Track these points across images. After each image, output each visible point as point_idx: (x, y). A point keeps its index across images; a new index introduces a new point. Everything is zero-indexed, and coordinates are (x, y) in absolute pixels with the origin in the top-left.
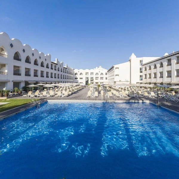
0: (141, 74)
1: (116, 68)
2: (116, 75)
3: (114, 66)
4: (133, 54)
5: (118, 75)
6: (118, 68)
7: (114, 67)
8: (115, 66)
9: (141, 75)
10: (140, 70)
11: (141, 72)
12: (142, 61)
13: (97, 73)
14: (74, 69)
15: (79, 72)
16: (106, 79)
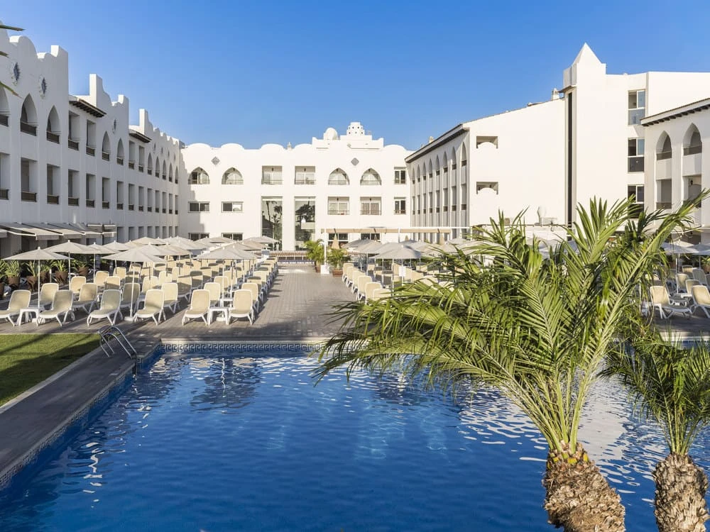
0: (638, 179)
1: (480, 140)
2: (480, 186)
3: (465, 126)
4: (586, 51)
5: (492, 185)
6: (492, 139)
7: (464, 132)
8: (476, 128)
9: (632, 183)
10: (632, 150)
11: (636, 165)
12: (643, 94)
13: (337, 170)
14: (182, 145)
15: (215, 161)
16: (401, 207)
